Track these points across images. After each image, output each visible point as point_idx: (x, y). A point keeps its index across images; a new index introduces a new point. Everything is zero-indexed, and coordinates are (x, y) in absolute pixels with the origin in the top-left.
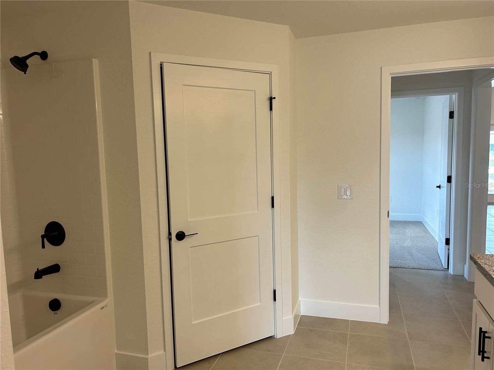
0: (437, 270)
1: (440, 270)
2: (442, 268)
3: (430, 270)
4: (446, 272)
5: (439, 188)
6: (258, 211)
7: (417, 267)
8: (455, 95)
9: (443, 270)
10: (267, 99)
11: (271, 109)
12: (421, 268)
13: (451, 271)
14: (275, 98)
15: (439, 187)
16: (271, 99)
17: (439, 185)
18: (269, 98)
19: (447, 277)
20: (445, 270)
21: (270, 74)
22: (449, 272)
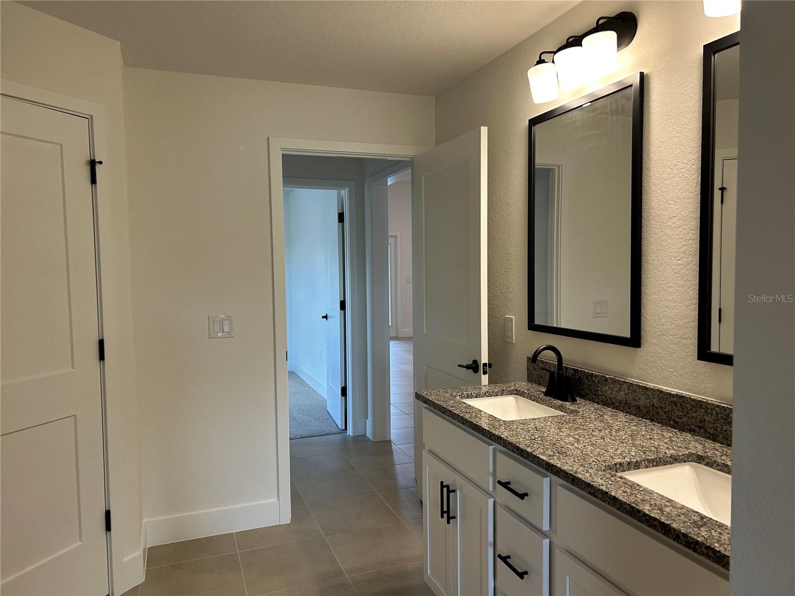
0: (332, 434)
1: (336, 433)
2: (338, 430)
3: (324, 435)
4: (344, 434)
5: (325, 319)
6: (73, 368)
7: (307, 434)
8: (344, 191)
9: (339, 433)
10: (84, 163)
11: (93, 181)
12: (312, 435)
13: (350, 432)
14: (101, 163)
15: (326, 317)
16: (93, 164)
17: (325, 315)
18: (88, 161)
19: (345, 440)
20: (342, 431)
21: (90, 119)
22: (348, 433)
